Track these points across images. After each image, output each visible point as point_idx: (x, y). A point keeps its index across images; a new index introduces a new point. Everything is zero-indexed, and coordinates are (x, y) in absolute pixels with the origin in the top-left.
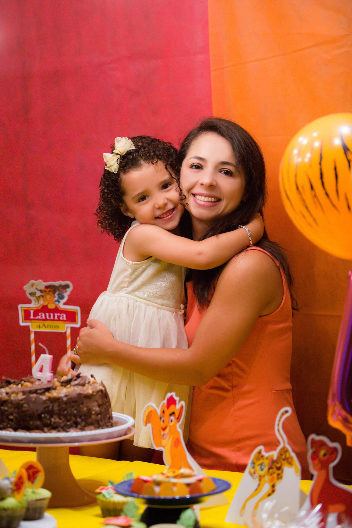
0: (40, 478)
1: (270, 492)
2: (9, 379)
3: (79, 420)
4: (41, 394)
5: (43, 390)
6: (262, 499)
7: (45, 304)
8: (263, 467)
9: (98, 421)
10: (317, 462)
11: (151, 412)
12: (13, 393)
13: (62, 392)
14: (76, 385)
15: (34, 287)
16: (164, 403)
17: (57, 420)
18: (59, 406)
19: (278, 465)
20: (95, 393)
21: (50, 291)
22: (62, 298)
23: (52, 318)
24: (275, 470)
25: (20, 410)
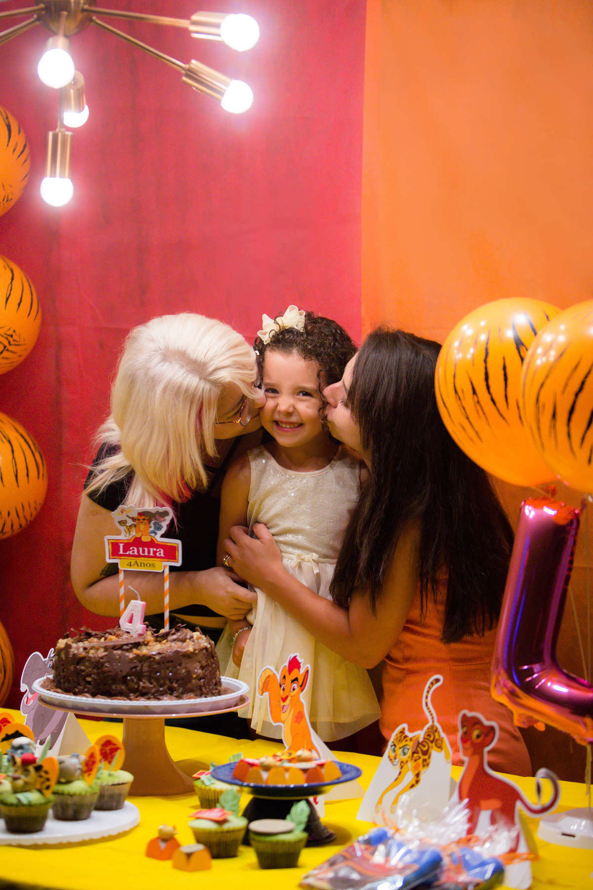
0: (120, 757)
1: (414, 782)
2: (90, 631)
3: (175, 685)
4: (127, 650)
5: (130, 646)
6: (403, 791)
7: (138, 536)
8: (406, 751)
9: (200, 688)
10: (468, 745)
11: (269, 676)
12: (92, 648)
13: (154, 649)
14: (174, 640)
15: (125, 514)
16: (285, 666)
17: (148, 684)
18: (150, 666)
19: (425, 749)
20: (197, 652)
21: (144, 519)
22: (160, 528)
23: (146, 554)
24: (420, 754)
25: (100, 671)
